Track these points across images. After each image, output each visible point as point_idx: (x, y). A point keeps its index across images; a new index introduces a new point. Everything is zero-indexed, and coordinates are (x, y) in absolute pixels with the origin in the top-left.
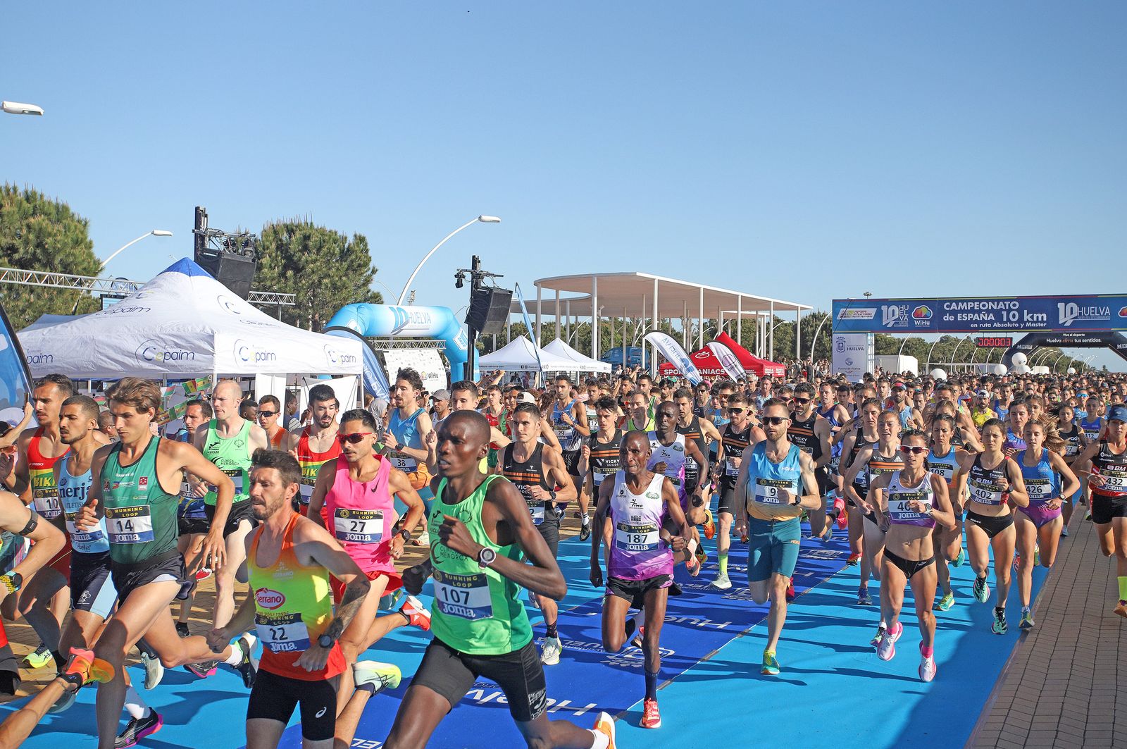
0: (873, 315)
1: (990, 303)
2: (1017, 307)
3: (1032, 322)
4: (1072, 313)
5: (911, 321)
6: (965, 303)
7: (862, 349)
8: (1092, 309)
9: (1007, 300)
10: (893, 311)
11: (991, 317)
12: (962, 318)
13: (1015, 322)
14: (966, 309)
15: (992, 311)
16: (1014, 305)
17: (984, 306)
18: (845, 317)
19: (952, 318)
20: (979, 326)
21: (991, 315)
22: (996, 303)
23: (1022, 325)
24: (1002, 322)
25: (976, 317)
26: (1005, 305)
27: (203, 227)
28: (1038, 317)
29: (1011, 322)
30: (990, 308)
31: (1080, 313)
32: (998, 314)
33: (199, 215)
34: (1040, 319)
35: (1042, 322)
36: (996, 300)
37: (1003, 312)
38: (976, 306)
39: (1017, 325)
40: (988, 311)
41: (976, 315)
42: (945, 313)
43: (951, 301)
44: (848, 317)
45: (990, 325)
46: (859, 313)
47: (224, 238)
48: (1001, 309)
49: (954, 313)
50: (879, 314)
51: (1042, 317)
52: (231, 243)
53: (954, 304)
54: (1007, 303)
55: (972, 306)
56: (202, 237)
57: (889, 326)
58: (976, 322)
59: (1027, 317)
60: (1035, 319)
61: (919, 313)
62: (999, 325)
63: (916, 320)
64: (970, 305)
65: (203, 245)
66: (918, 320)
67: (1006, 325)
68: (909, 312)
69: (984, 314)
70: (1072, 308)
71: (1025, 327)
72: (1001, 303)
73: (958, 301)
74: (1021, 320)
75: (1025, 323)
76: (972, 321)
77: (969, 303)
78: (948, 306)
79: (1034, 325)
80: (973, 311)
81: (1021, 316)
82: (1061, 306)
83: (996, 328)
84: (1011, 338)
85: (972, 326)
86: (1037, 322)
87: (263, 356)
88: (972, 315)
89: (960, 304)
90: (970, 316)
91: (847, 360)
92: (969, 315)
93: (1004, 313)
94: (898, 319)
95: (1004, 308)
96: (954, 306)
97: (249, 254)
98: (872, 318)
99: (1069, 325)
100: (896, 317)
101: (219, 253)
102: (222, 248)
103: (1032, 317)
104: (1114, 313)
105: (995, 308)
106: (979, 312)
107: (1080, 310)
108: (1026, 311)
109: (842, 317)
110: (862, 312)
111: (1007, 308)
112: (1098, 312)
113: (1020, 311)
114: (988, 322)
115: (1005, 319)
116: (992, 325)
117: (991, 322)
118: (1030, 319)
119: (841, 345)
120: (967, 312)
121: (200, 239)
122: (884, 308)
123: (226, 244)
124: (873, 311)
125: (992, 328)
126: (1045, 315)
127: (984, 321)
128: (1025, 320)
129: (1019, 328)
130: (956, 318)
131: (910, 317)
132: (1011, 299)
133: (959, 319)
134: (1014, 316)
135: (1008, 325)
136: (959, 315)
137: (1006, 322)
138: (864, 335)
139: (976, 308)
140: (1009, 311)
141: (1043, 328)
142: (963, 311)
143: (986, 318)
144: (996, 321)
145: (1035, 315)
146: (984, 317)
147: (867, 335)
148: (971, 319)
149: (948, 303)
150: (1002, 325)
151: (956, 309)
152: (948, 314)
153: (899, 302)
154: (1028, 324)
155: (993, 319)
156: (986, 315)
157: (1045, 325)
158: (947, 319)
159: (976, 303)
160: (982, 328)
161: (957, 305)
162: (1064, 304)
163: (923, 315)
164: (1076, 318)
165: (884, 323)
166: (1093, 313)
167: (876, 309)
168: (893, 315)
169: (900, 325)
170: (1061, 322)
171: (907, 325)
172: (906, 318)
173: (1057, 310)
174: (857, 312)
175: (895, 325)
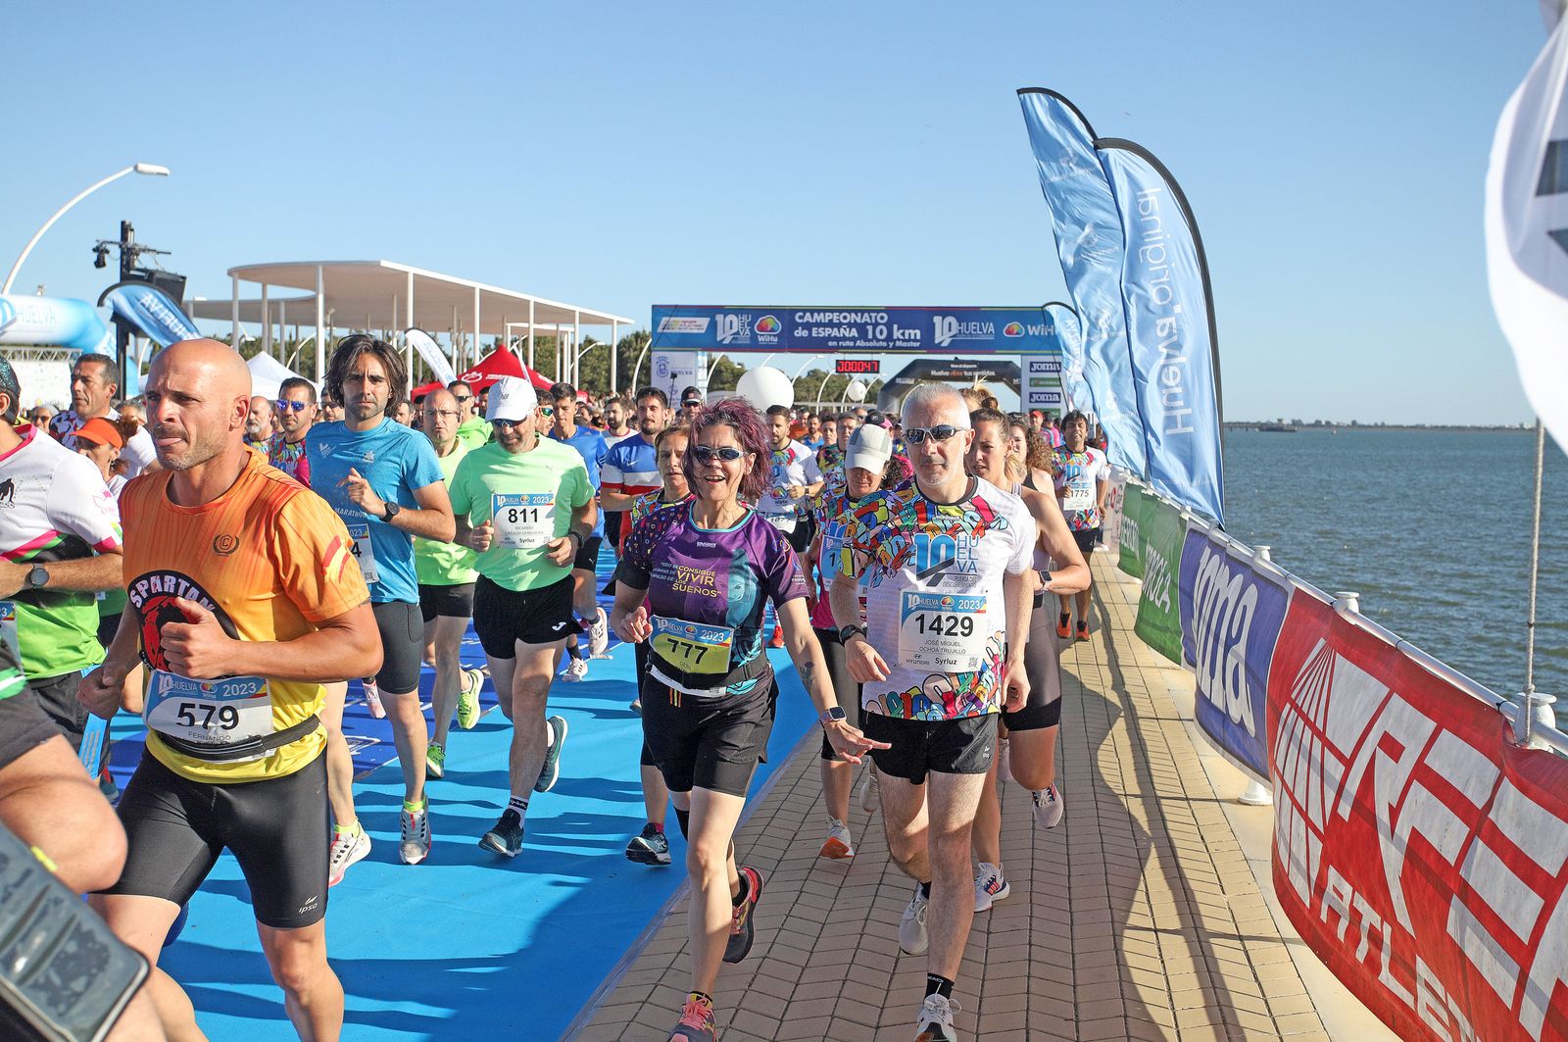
0: (705, 327)
1: (853, 315)
2: (883, 322)
3: (904, 341)
4: (950, 330)
5: (754, 336)
6: (822, 314)
7: (691, 373)
8: (974, 326)
9: (873, 311)
10: (731, 322)
11: (854, 333)
12: (818, 333)
13: (883, 340)
14: (823, 321)
15: (856, 325)
16: (882, 318)
17: (845, 318)
18: (669, 328)
19: (805, 333)
20: (838, 344)
21: (854, 330)
22: (859, 314)
23: (891, 344)
24: (866, 339)
25: (835, 332)
26: (871, 317)
28: (910, 334)
29: (878, 340)
30: (852, 321)
31: (960, 330)
32: (862, 328)
34: (913, 337)
35: (915, 340)
36: (860, 311)
37: (868, 327)
38: (835, 318)
39: (885, 344)
40: (850, 325)
41: (836, 329)
42: (797, 325)
43: (805, 310)
44: (672, 328)
45: (851, 344)
46: (687, 324)
48: (866, 323)
49: (808, 326)
50: (713, 326)
51: (915, 334)
53: (808, 314)
54: (873, 315)
55: (831, 318)
57: (726, 342)
58: (836, 339)
59: (897, 334)
60: (907, 337)
61: (764, 326)
62: (863, 344)
63: (761, 335)
64: (828, 316)
66: (763, 335)
67: (871, 344)
68: (751, 324)
69: (845, 329)
70: (950, 324)
71: (894, 347)
72: (866, 315)
73: (813, 311)
74: (890, 338)
75: (895, 341)
76: (830, 339)
77: (827, 314)
78: (800, 317)
79: (905, 344)
80: (831, 324)
81: (890, 332)
82: (937, 320)
83: (859, 347)
84: (878, 362)
85: (830, 344)
86: (909, 340)
88: (830, 329)
89: (816, 314)
90: (828, 331)
92: (827, 329)
93: (870, 328)
94: (738, 333)
95: (869, 321)
96: (808, 317)
98: (703, 331)
99: (946, 345)
100: (735, 330)
103: (903, 334)
104: (998, 329)
105: (859, 321)
106: (839, 325)
107: (960, 326)
108: (895, 326)
109: (665, 328)
110: (691, 322)
111: (874, 321)
112: (981, 330)
113: (889, 326)
114: (850, 339)
115: (870, 336)
116: (855, 344)
117: (853, 339)
118: (901, 337)
119: (662, 367)
120: (825, 325)
122: (719, 318)
124: (704, 322)
125: (854, 347)
126: (918, 332)
127: (844, 339)
128: (895, 337)
129: (887, 348)
130: (810, 332)
131: (752, 330)
132: (878, 311)
133: (814, 335)
134: (881, 332)
135: (874, 344)
136: (814, 329)
137: (871, 340)
138: (693, 354)
139: (835, 321)
140: (875, 325)
141: (916, 348)
142: (819, 325)
143: (847, 335)
144: (860, 338)
145: (907, 332)
146: (844, 332)
147: (697, 355)
148: (830, 335)
149: (801, 314)
150: (868, 344)
151: (811, 321)
152: (800, 328)
153: (738, 311)
154: (898, 344)
155: (856, 335)
156: (848, 329)
157: (918, 344)
158: (800, 335)
159: (836, 314)
160: (842, 347)
161: (812, 317)
162: (941, 318)
163: (769, 329)
164: (954, 336)
165: (718, 339)
166: (975, 330)
167: (708, 319)
168: (731, 328)
169: (739, 342)
170: (937, 341)
171: (748, 342)
172: (748, 332)
173: (934, 324)
174: (684, 322)
175: (735, 342)
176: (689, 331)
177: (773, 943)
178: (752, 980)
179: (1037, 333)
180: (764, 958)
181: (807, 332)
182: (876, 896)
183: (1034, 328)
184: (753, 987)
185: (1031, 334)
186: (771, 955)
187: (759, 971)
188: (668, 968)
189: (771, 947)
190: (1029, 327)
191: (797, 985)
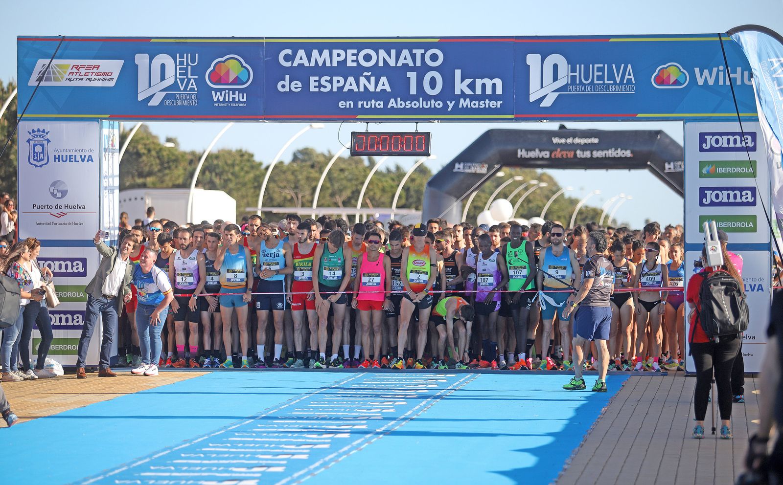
0: (115, 76)
1: (382, 53)
2: (438, 63)
3: (473, 98)
5: (204, 92)
6: (326, 52)
7: (90, 159)
8: (599, 69)
9: (419, 46)
10: (163, 66)
11: (384, 84)
12: (320, 86)
13: (436, 98)
14: (328, 64)
15: (386, 70)
16: (434, 58)
17: (368, 58)
18: (48, 79)
19: (296, 86)
20: (356, 105)
21: (383, 79)
22: (393, 52)
23: (451, 105)
24: (407, 97)
25: (350, 84)
26: (413, 57)
28: (484, 86)
29: (427, 98)
30: (381, 64)
31: (574, 79)
32: (397, 76)
34: (489, 91)
35: (494, 97)
36: (393, 46)
37: (409, 74)
38: (350, 58)
39: (439, 104)
40: (377, 72)
41: (351, 79)
42: (281, 73)
43: (296, 45)
44: (56, 79)
45: (380, 104)
46: (83, 71)
48: (405, 65)
49: (301, 74)
50: (130, 73)
51: (494, 86)
53: (301, 53)
54: (418, 52)
55: (342, 58)
57: (154, 102)
58: (352, 96)
59: (461, 86)
60: (479, 91)
62: (401, 104)
63: (216, 90)
64: (338, 56)
66: (221, 90)
67: (415, 105)
68: (199, 71)
69: (368, 79)
70: (555, 67)
71: (456, 110)
72: (405, 52)
73: (310, 45)
74: (448, 93)
75: (457, 98)
76: (341, 94)
77: (335, 52)
78: (287, 58)
79: (475, 104)
80: (342, 70)
81: (449, 83)
82: (533, 60)
83: (394, 111)
84: (428, 135)
85: (341, 104)
86: (483, 97)
88: (342, 79)
89: (315, 53)
90: (338, 81)
91: (54, 184)
92: (335, 79)
93: (412, 76)
94: (174, 87)
95: (411, 64)
96: (301, 58)
98: (112, 84)
99: (549, 105)
100: (169, 81)
103: (472, 86)
104: (642, 75)
105: (392, 62)
106: (358, 72)
107: (573, 70)
108: (458, 73)
109: (40, 80)
110: (89, 67)
111: (418, 64)
112: (611, 77)
113: (446, 72)
114: (377, 96)
115: (413, 91)
116: (386, 104)
117: (383, 96)
118: (468, 92)
120: (331, 72)
122: (141, 60)
124: (114, 67)
125: (385, 110)
126: (498, 82)
127: (367, 95)
128: (457, 93)
129: (444, 110)
130: (306, 85)
131: (200, 82)
132: (425, 44)
133: (312, 89)
134: (433, 83)
135: (420, 104)
136: (312, 79)
137: (415, 98)
138: (95, 125)
139: (350, 64)
140: (422, 71)
141: (495, 111)
142: (321, 70)
143: (371, 88)
144: (394, 95)
145: (479, 82)
146: (367, 84)
147: (101, 127)
148: (340, 89)
149: (289, 52)
150: (409, 105)
151: (307, 64)
152: (287, 77)
153: (175, 47)
154: (463, 103)
155: (389, 90)
156: (373, 79)
157: (499, 103)
158: (287, 89)
159: (350, 52)
160: (364, 111)
161: (309, 55)
162: (538, 56)
164: (563, 88)
165: (141, 98)
166: (600, 78)
167: (122, 62)
168: (163, 78)
169: (178, 103)
170: (533, 98)
171: (194, 102)
172: (193, 84)
174: (77, 67)
175: (167, 103)
176: (85, 83)
179: (711, 82)
181: (300, 85)
183: (706, 72)
185: (700, 82)
190: (697, 70)
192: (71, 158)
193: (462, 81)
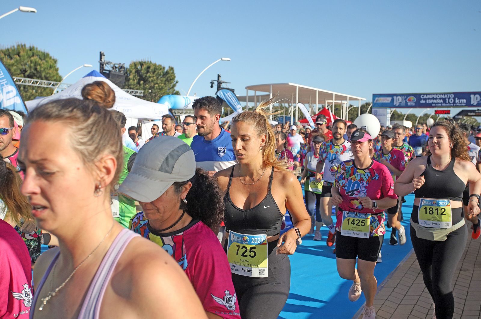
1: (441, 95)
3: (460, 103)
4: (477, 99)
5: (406, 103)
6: (430, 96)
7: (385, 115)
11: (442, 101)
12: (429, 101)
13: (452, 103)
15: (442, 99)
16: (452, 96)
17: (438, 96)
19: (424, 102)
22: (444, 95)
23: (455, 105)
24: (446, 103)
25: (435, 101)
26: (448, 96)
27: (103, 60)
28: (462, 101)
29: (450, 103)
30: (441, 97)
32: (444, 100)
33: (101, 55)
34: (463, 102)
35: (464, 103)
39: (452, 105)
40: (440, 99)
41: (435, 100)
42: (421, 99)
43: (424, 94)
44: (379, 101)
45: (440, 105)
47: (112, 65)
48: (446, 98)
49: (425, 99)
50: (393, 100)
51: (464, 101)
52: (114, 67)
54: (449, 95)
56: (103, 65)
57: (397, 105)
58: (435, 103)
59: (457, 101)
60: (461, 102)
63: (409, 103)
64: (432, 96)
65: (103, 68)
67: (447, 105)
68: (405, 99)
69: (438, 100)
70: (477, 98)
72: (446, 95)
73: (427, 94)
74: (454, 102)
75: (456, 104)
76: (433, 103)
78: (423, 97)
79: (460, 105)
80: (433, 99)
82: (472, 96)
83: (443, 106)
84: (449, 111)
85: (433, 105)
86: (462, 103)
87: (126, 111)
89: (428, 96)
90: (432, 101)
93: (447, 100)
94: (401, 102)
95: (447, 97)
96: (425, 97)
97: (122, 72)
98: (389, 102)
99: (475, 104)
100: (400, 101)
101: (110, 71)
102: (111, 69)
103: (459, 101)
105: (443, 97)
106: (436, 99)
108: (456, 99)
109: (376, 101)
110: (385, 99)
111: (449, 97)
113: (454, 99)
114: (440, 103)
115: (447, 102)
117: (441, 103)
118: (458, 102)
119: (375, 113)
120: (431, 99)
121: (102, 65)
122: (395, 97)
123: (113, 68)
124: (390, 99)
126: (465, 101)
127: (438, 103)
130: (426, 101)
131: (406, 101)
132: (450, 94)
133: (427, 102)
134: (451, 101)
135: (449, 105)
137: (447, 104)
138: (386, 109)
139: (435, 97)
140: (449, 99)
141: (464, 106)
142: (429, 99)
143: (439, 102)
144: (444, 103)
145: (461, 100)
146: (438, 101)
147: (387, 109)
148: (433, 102)
150: (446, 105)
152: (422, 100)
153: (401, 95)
154: (457, 104)
156: (439, 100)
157: (465, 104)
158: (422, 102)
159: (435, 95)
160: (437, 106)
161: (427, 96)
163: (412, 100)
164: (479, 101)
165: (394, 104)
168: (399, 100)
169: (402, 105)
170: (472, 103)
171: (404, 105)
172: (404, 102)
173: (470, 98)
174: (383, 99)
175: (400, 105)
176: (384, 102)
177: (418, 300)
178: (411, 311)
180: (415, 305)
182: (454, 288)
184: (411, 314)
186: (417, 304)
187: (414, 309)
188: (383, 305)
189: (417, 302)
191: (427, 315)
192: (381, 115)
193: (458, 99)
